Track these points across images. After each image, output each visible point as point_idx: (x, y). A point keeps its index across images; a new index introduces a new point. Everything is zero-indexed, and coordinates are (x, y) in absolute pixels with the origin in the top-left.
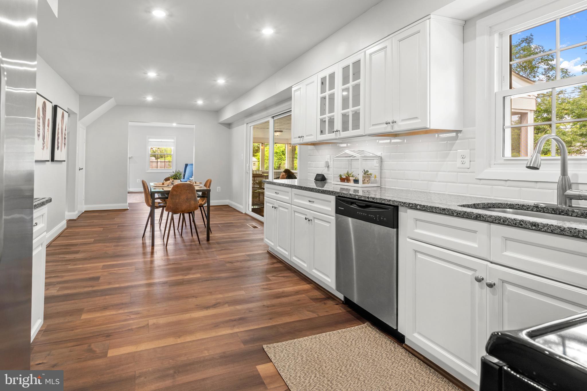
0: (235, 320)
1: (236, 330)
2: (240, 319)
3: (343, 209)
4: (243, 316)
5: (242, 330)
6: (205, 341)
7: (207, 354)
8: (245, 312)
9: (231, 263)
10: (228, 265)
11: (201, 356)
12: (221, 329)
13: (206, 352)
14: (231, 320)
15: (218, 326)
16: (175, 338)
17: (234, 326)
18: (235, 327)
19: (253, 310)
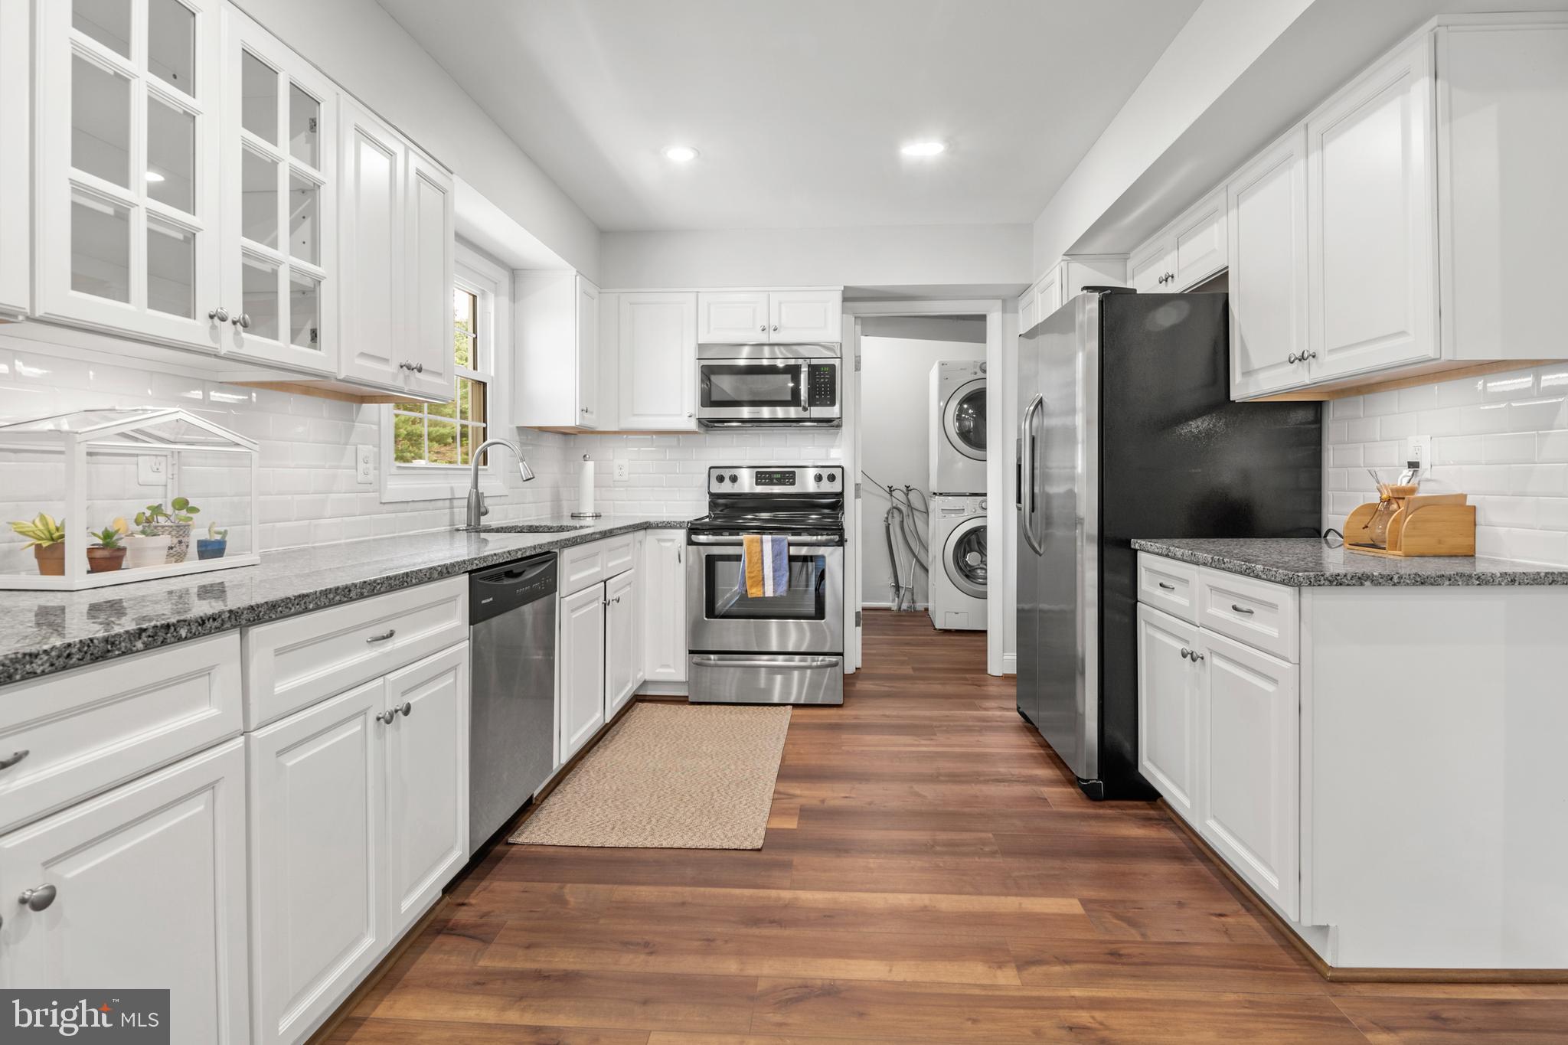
0: (772, 922)
1: (787, 895)
2: (756, 922)
3: (491, 599)
4: (744, 930)
5: (773, 893)
6: (868, 886)
7: (871, 860)
8: (726, 942)
11: (881, 861)
12: (821, 906)
13: (872, 865)
14: (781, 927)
15: (825, 916)
16: (935, 907)
17: (786, 906)
18: (787, 902)
19: (699, 943)
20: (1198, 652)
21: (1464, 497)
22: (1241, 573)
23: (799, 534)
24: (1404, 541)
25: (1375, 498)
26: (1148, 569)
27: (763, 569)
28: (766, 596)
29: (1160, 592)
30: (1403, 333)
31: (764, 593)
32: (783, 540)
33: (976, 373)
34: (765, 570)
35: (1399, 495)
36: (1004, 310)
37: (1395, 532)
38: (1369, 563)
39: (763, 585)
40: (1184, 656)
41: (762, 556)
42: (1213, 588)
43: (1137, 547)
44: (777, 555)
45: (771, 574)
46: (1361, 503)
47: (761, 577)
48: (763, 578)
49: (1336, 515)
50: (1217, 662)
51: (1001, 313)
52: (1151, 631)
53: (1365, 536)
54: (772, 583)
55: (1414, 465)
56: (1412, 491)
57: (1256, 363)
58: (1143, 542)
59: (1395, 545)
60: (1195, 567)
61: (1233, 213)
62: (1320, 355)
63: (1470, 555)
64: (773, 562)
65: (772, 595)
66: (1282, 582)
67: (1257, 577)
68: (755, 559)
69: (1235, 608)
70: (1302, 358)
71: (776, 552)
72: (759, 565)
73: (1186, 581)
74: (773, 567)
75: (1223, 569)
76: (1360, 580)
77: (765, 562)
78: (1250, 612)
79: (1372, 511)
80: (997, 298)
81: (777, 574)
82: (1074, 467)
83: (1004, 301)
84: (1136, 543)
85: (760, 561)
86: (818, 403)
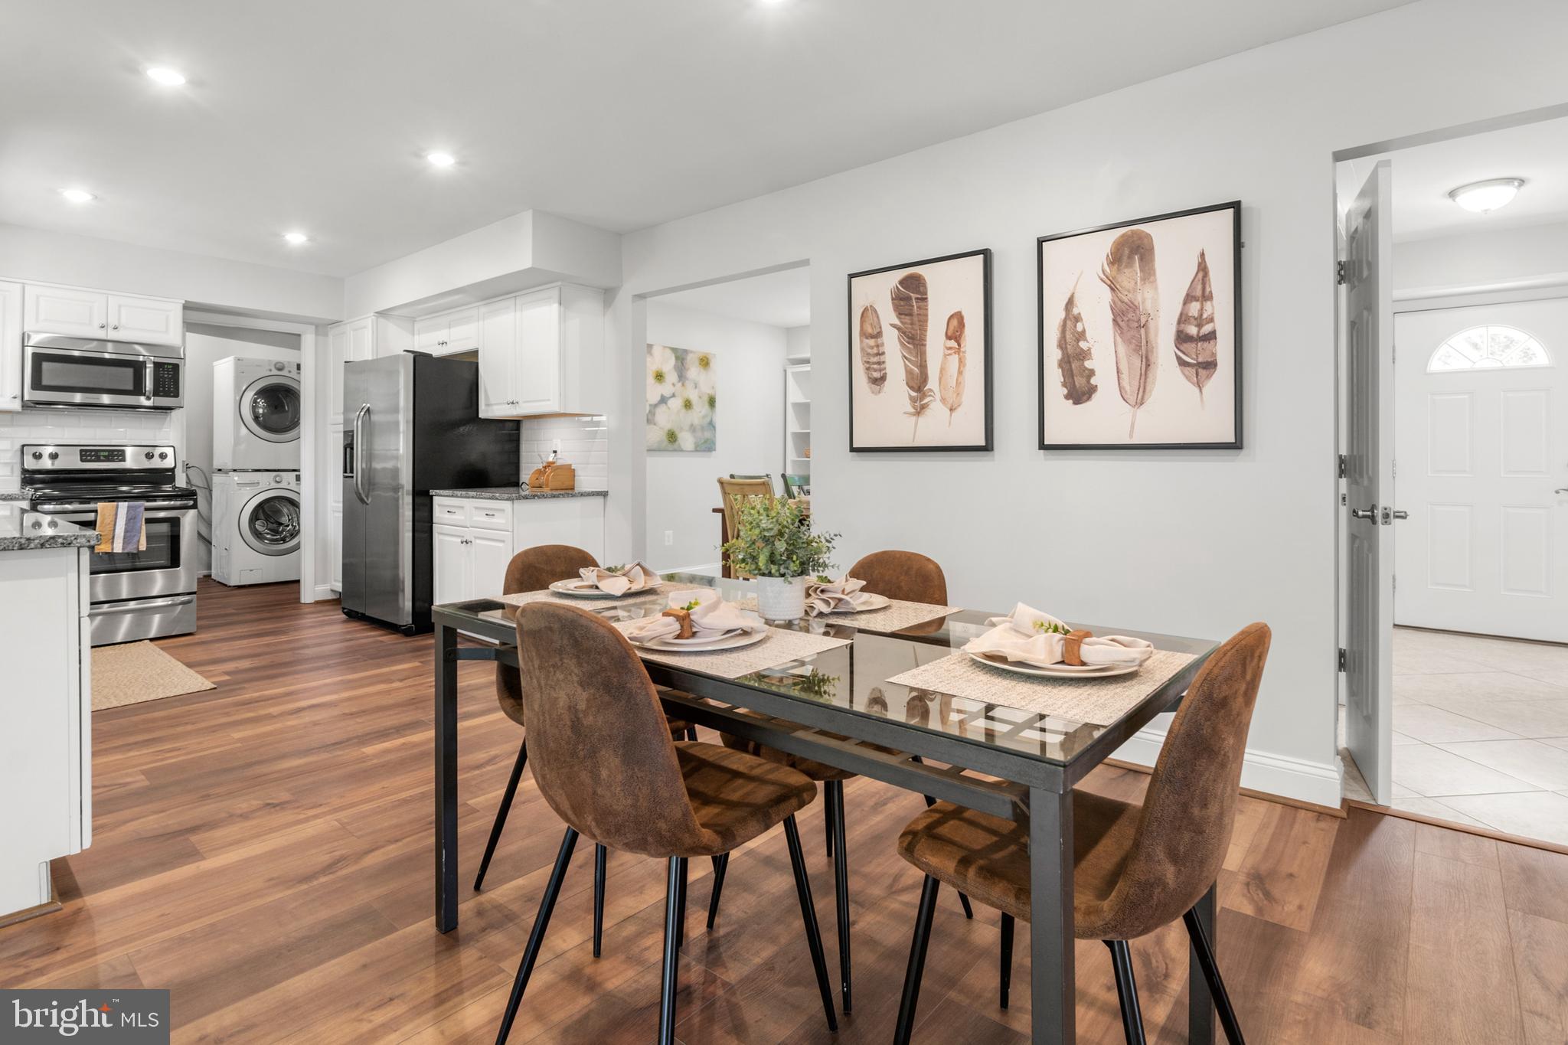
9: (275, 806)
10: (285, 796)
20: (469, 539)
21: (571, 465)
22: (490, 498)
23: (155, 501)
24: (550, 484)
25: (540, 466)
26: (439, 505)
27: (114, 530)
28: (115, 551)
29: (448, 516)
30: (549, 400)
31: (113, 549)
32: (140, 507)
33: (270, 370)
34: (116, 531)
35: (549, 465)
36: (317, 334)
37: (547, 480)
38: (538, 492)
39: (113, 542)
40: (462, 543)
41: (116, 519)
42: (476, 508)
43: (434, 494)
44: (131, 519)
45: (122, 534)
46: (536, 469)
47: (111, 536)
48: (113, 537)
49: (525, 476)
50: (478, 541)
51: (314, 336)
52: (441, 537)
53: (537, 483)
54: (122, 542)
55: (555, 452)
56: (554, 463)
57: (492, 401)
58: (437, 491)
59: (547, 486)
60: (468, 500)
61: (481, 322)
62: (520, 402)
63: (573, 489)
64: (126, 524)
65: (120, 551)
66: (507, 500)
67: (497, 499)
68: (108, 521)
69: (487, 515)
70: (513, 403)
71: (130, 517)
72: (112, 526)
73: (462, 507)
74: (125, 529)
75: (482, 498)
76: (534, 497)
77: (117, 524)
78: (493, 515)
79: (540, 472)
80: (311, 324)
81: (128, 534)
82: (398, 450)
83: (317, 327)
84: (432, 492)
85: (113, 523)
86: (161, 394)
